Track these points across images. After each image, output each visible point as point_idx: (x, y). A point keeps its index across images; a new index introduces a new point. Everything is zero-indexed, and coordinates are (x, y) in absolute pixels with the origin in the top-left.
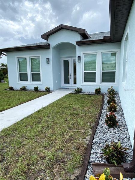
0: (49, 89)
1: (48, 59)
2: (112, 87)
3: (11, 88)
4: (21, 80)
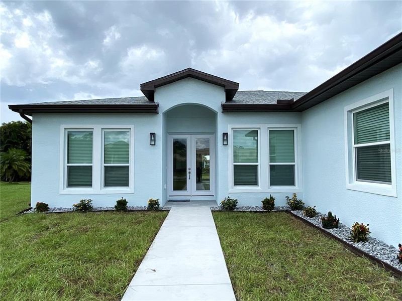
0: (156, 203)
1: (153, 135)
2: (295, 195)
3: (42, 207)
4: (70, 185)
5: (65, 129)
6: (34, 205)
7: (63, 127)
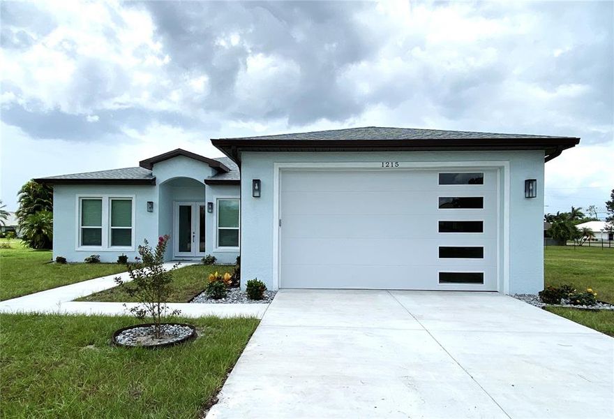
1: (151, 204)
3: (61, 260)
4: (84, 243)
5: (80, 198)
6: (55, 259)
7: (77, 196)
